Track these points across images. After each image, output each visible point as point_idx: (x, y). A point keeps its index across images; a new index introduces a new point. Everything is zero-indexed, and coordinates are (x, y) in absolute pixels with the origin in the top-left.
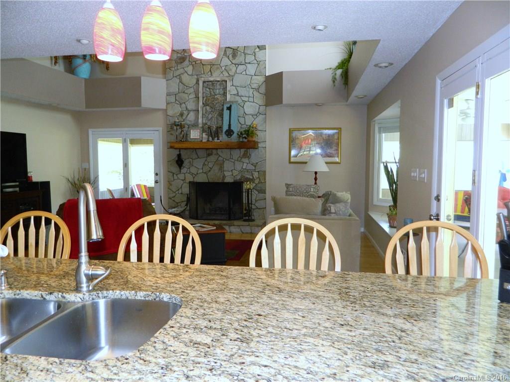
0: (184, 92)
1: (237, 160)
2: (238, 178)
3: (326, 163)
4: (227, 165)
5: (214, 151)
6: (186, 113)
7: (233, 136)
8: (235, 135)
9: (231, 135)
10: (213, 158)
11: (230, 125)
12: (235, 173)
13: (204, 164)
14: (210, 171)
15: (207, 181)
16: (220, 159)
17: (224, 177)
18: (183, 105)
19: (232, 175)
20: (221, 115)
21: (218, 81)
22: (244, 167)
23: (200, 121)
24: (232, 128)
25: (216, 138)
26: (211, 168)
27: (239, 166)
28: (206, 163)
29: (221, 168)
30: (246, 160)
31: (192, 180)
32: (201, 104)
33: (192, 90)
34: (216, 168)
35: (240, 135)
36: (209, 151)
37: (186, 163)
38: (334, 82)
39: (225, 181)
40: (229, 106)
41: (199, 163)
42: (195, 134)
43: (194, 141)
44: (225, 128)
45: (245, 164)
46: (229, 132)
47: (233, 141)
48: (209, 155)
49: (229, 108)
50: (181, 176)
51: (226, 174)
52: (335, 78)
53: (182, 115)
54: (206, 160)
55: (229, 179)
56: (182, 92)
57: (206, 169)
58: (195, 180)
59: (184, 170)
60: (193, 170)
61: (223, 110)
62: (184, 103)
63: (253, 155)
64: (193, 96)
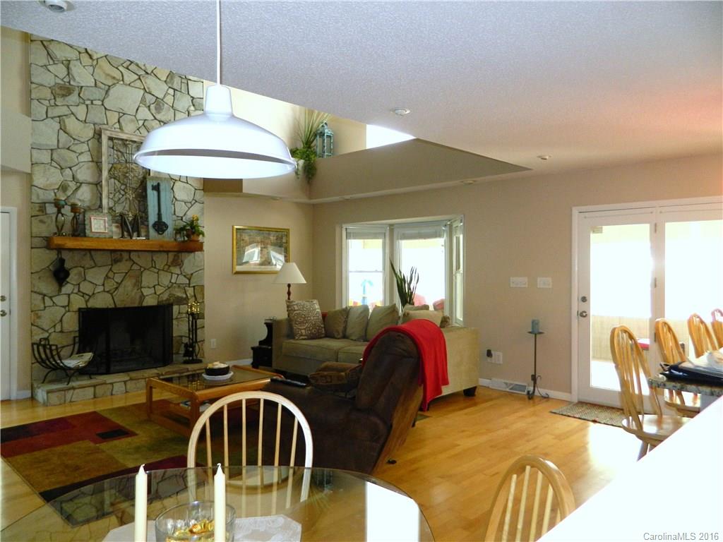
0: (68, 149)
1: (163, 270)
2: (165, 297)
4: (148, 279)
5: (125, 255)
6: (73, 185)
7: (166, 232)
8: (170, 230)
9: (163, 231)
10: (123, 267)
11: (159, 215)
12: (160, 290)
13: (107, 277)
14: (117, 288)
15: (113, 306)
16: (135, 267)
17: (142, 297)
18: (68, 171)
19: (155, 293)
20: (142, 197)
21: (135, 142)
22: (173, 281)
23: (105, 202)
24: (164, 220)
25: (135, 234)
26: (119, 284)
27: (165, 279)
28: (111, 275)
29: (138, 284)
30: (177, 270)
31: (84, 306)
32: (105, 174)
33: (85, 148)
34: (128, 283)
35: (179, 231)
36: (116, 255)
37: (73, 277)
38: (297, 173)
39: (145, 304)
40: (155, 184)
41: (97, 276)
42: (99, 225)
43: (99, 237)
44: (152, 218)
45: (175, 276)
46: (160, 226)
47: (166, 239)
48: (116, 261)
49: (157, 188)
50: (61, 300)
51: (146, 292)
53: (63, 188)
54: (111, 270)
55: (150, 301)
56: (64, 148)
57: (110, 285)
58: (89, 306)
59: (67, 289)
60: (86, 288)
61: (145, 189)
62: (70, 168)
63: (186, 262)
64: (86, 158)
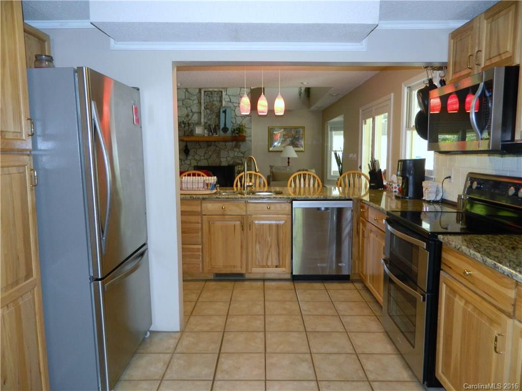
0: (189, 99)
1: (231, 150)
2: (231, 162)
3: (296, 151)
4: (223, 154)
5: (213, 143)
6: (191, 114)
7: (227, 133)
8: (230, 131)
9: (227, 132)
10: (212, 148)
11: (225, 124)
12: (229, 159)
13: (205, 153)
14: (209, 158)
15: (207, 165)
16: (217, 149)
17: (221, 162)
18: (189, 108)
19: (227, 160)
20: (218, 116)
21: (216, 91)
22: (235, 155)
23: (202, 120)
24: (227, 126)
25: (215, 134)
26: (211, 156)
27: (231, 154)
28: (207, 152)
29: (219, 156)
30: (237, 150)
31: (196, 164)
32: (203, 108)
33: (196, 97)
34: (214, 156)
35: (233, 131)
36: (209, 143)
37: (191, 152)
38: (300, 95)
39: (222, 165)
40: (224, 110)
41: (201, 152)
42: (199, 131)
43: (199, 136)
44: (222, 126)
45: (236, 153)
46: (225, 129)
47: (228, 135)
48: (209, 146)
49: (225, 112)
50: (188, 162)
51: (222, 160)
52: (301, 93)
53: (188, 116)
54: (207, 150)
55: (224, 164)
56: (187, 99)
57: (207, 156)
58: (198, 165)
59: (190, 157)
60: (197, 157)
61: (219, 112)
62: (190, 107)
63: (242, 147)
64: (196, 102)
